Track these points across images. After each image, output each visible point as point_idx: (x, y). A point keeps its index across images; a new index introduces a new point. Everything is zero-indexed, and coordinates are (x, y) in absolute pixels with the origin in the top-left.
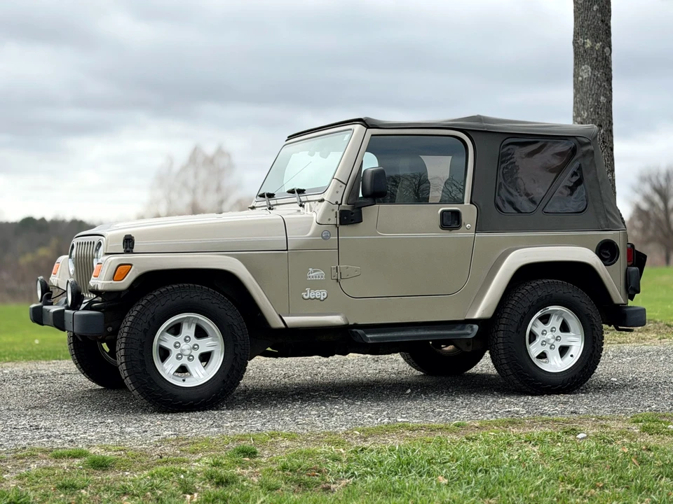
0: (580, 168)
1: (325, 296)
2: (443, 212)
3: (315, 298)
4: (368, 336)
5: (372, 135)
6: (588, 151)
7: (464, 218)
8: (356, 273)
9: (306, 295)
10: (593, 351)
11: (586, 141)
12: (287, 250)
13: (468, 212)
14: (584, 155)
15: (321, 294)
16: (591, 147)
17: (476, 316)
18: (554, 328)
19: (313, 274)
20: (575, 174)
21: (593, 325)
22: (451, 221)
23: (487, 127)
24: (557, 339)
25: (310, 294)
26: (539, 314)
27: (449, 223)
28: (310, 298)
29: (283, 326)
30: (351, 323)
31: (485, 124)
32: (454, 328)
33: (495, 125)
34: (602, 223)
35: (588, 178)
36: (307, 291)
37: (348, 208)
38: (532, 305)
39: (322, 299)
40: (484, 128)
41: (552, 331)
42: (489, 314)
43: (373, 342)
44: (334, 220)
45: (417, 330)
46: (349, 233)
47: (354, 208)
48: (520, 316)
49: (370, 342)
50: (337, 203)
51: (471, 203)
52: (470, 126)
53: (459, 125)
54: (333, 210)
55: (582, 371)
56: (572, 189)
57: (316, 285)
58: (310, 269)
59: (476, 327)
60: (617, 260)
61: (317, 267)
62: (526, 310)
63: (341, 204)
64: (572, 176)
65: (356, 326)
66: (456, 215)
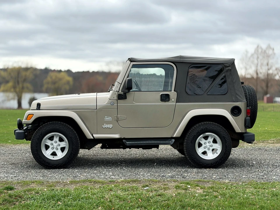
0: (225, 77)
1: (112, 127)
2: (162, 95)
3: (108, 128)
4: (127, 143)
5: (133, 65)
6: (228, 69)
7: (171, 97)
8: (125, 118)
9: (104, 126)
10: (226, 152)
11: (228, 65)
12: (96, 109)
13: (173, 95)
14: (227, 71)
15: (110, 126)
16: (230, 68)
17: (174, 136)
18: (210, 141)
19: (107, 119)
20: (222, 79)
21: (226, 141)
22: (165, 98)
23: (182, 60)
24: (211, 146)
25: (106, 126)
26: (202, 136)
27: (164, 99)
28: (105, 128)
29: (92, 138)
30: (122, 137)
31: (182, 59)
32: (167, 140)
33: (187, 60)
34: (234, 99)
35: (229, 80)
36: (104, 125)
37: (122, 93)
38: (198, 132)
39: (110, 128)
40: (181, 61)
41: (209, 143)
42: (179, 135)
43: (129, 145)
44: (116, 98)
45: (151, 141)
46: (122, 103)
47: (124, 93)
48: (193, 136)
49: (128, 145)
50: (117, 91)
51: (175, 91)
52: (175, 60)
53: (170, 60)
54: (115, 94)
55: (221, 159)
56: (221, 85)
57: (108, 123)
58: (106, 117)
59: (173, 140)
60: (240, 114)
61: (108, 116)
62: (196, 134)
63: (119, 91)
64: (221, 80)
65: (124, 139)
66: (168, 95)
